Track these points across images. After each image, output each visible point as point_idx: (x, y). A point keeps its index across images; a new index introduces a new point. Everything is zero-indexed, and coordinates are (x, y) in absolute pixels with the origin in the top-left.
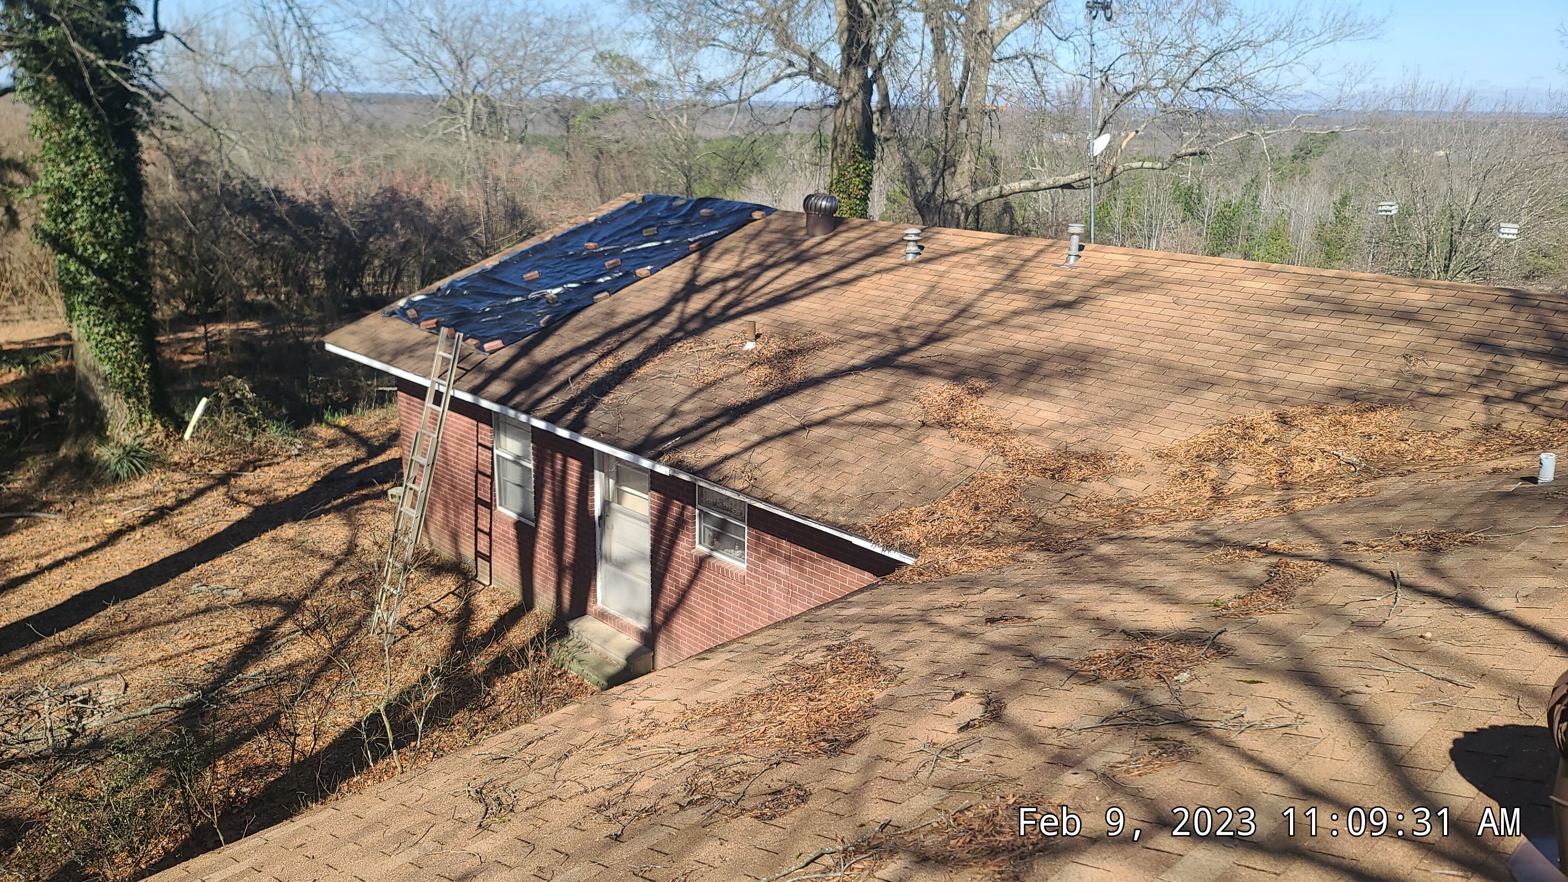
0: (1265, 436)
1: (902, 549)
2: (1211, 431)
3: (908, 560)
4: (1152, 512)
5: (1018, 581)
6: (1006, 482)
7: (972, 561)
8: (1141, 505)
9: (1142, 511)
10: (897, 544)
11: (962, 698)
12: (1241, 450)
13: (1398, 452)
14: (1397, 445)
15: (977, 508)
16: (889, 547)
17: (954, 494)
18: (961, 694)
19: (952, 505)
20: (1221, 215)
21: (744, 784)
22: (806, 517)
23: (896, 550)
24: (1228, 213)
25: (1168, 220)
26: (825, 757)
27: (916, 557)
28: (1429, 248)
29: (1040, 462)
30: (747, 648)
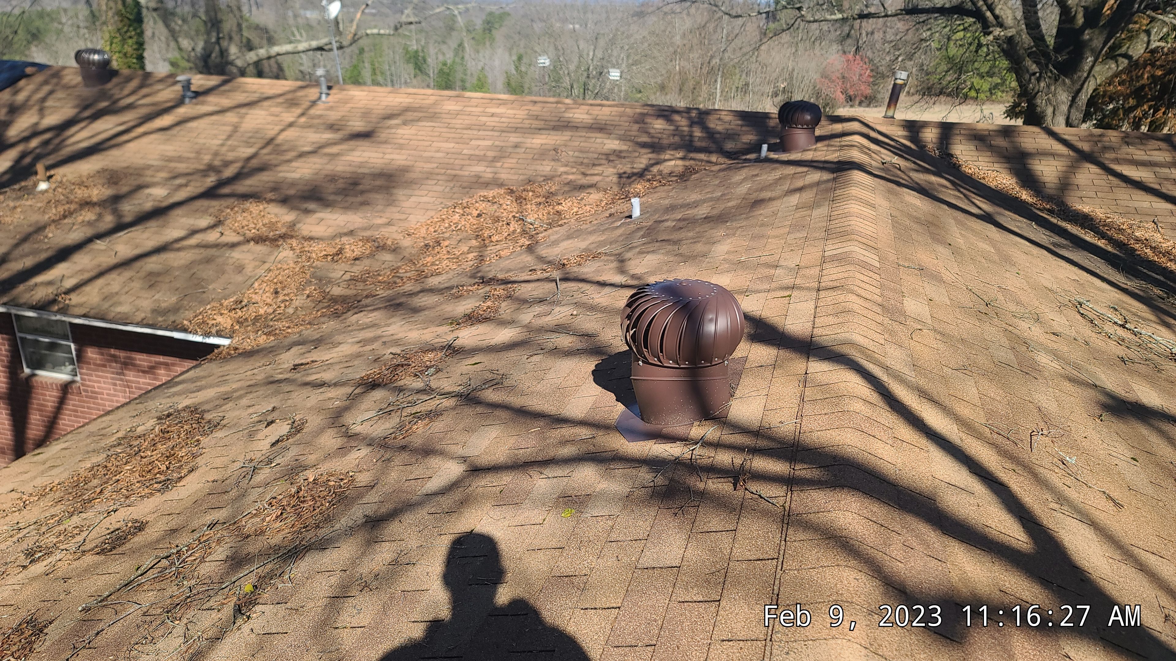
0: (478, 212)
1: (219, 334)
2: (441, 213)
3: (224, 342)
4: (408, 275)
5: (314, 338)
6: (297, 269)
7: (277, 332)
8: (400, 271)
9: (401, 275)
10: (214, 330)
11: (273, 425)
12: (463, 223)
13: (558, 212)
14: (556, 208)
15: (277, 293)
16: (208, 334)
17: (256, 285)
18: (272, 422)
19: (256, 293)
20: (441, 72)
21: (84, 534)
22: (126, 324)
23: (214, 336)
24: (446, 70)
25: (405, 76)
26: (158, 494)
27: (231, 337)
28: (572, 87)
29: (321, 251)
30: (82, 436)
